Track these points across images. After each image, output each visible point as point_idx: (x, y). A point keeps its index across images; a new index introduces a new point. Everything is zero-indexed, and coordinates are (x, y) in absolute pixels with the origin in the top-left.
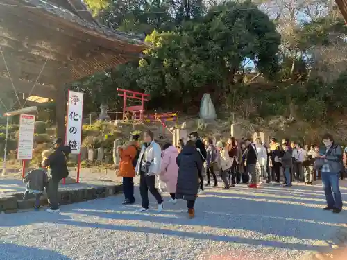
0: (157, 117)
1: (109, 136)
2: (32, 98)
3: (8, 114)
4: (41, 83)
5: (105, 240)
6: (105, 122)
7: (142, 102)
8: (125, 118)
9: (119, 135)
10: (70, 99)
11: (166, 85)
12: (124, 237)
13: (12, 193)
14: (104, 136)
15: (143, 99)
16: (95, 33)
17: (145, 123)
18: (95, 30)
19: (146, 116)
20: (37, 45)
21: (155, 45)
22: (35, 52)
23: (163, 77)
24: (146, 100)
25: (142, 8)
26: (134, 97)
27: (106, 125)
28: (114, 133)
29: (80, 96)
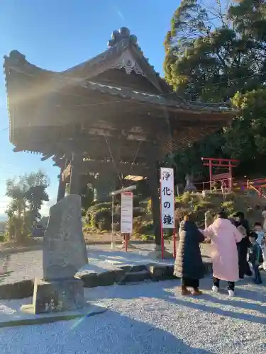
0: (250, 185)
1: (199, 208)
2: (130, 177)
3: (113, 193)
4: (136, 163)
5: (216, 326)
6: (193, 193)
7: (230, 169)
8: (213, 188)
9: (209, 206)
10: (162, 176)
11: (256, 147)
12: (236, 326)
13: (120, 266)
14: (193, 208)
15: (230, 165)
16: (182, 110)
17: (236, 191)
18: (181, 108)
19: (235, 184)
20: (132, 130)
21: (240, 107)
22: (131, 137)
23: (252, 139)
24: (235, 166)
25: (221, 73)
26: (220, 165)
27: (195, 197)
28: (204, 205)
29: (171, 171)
